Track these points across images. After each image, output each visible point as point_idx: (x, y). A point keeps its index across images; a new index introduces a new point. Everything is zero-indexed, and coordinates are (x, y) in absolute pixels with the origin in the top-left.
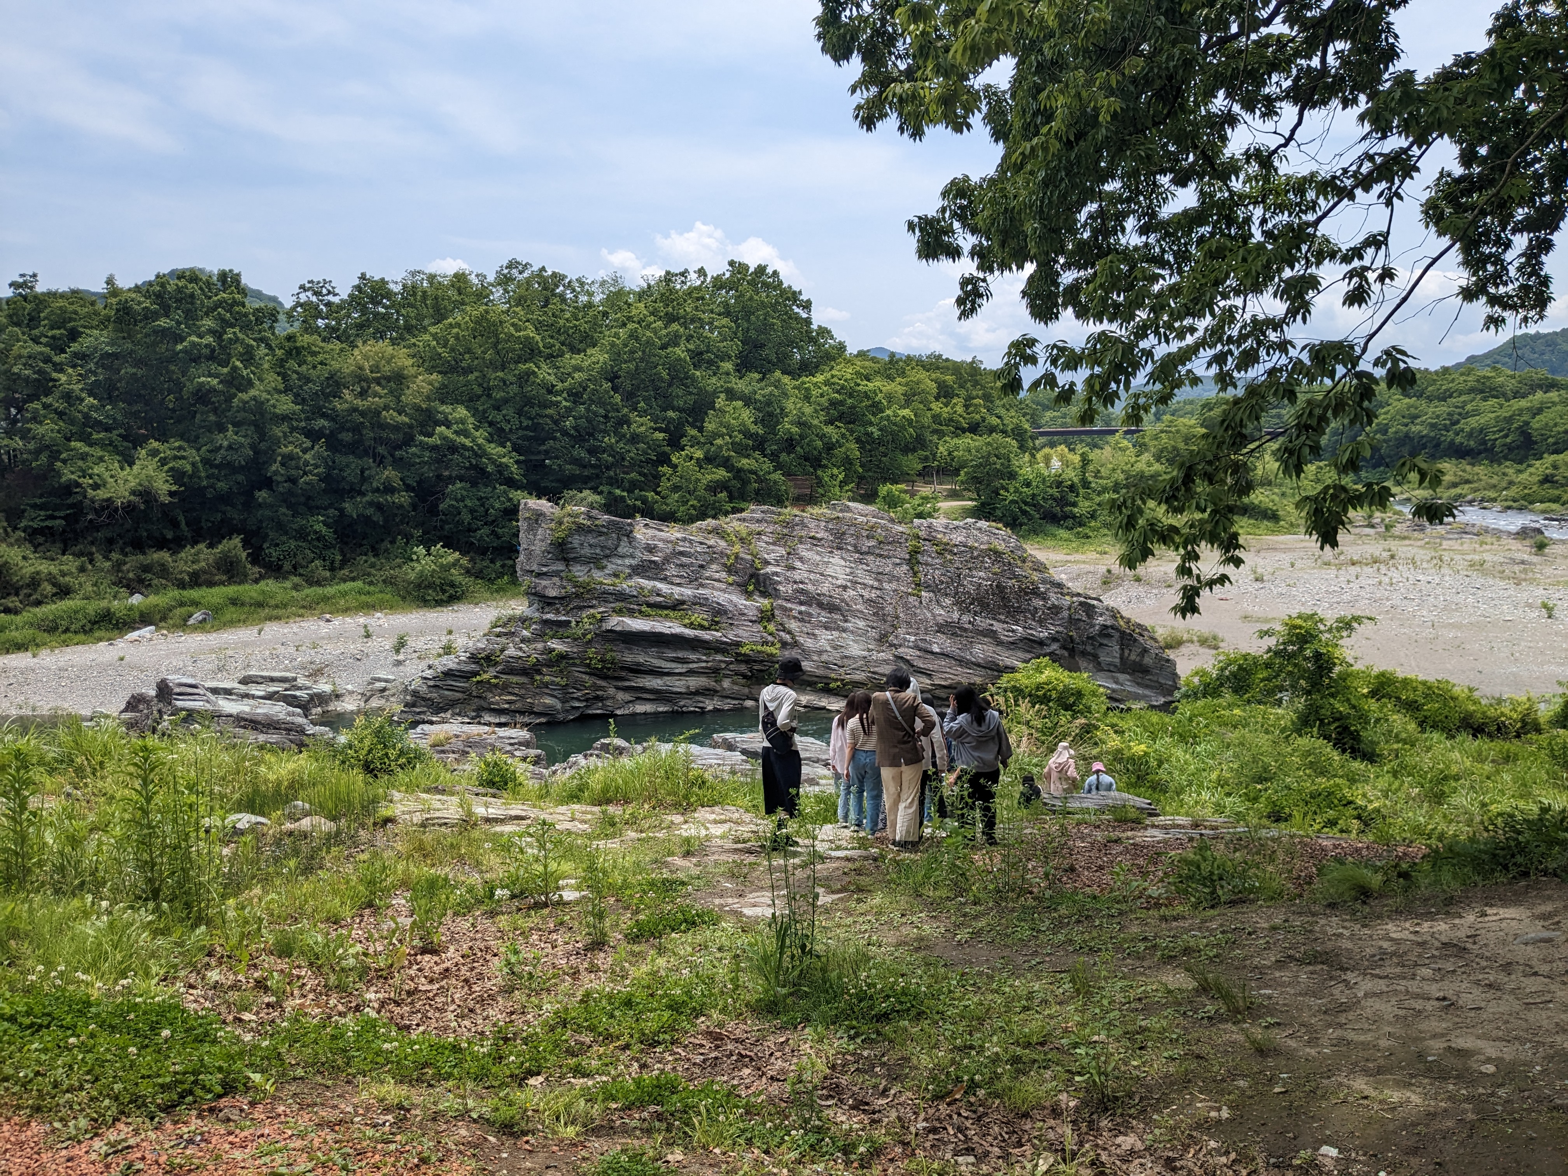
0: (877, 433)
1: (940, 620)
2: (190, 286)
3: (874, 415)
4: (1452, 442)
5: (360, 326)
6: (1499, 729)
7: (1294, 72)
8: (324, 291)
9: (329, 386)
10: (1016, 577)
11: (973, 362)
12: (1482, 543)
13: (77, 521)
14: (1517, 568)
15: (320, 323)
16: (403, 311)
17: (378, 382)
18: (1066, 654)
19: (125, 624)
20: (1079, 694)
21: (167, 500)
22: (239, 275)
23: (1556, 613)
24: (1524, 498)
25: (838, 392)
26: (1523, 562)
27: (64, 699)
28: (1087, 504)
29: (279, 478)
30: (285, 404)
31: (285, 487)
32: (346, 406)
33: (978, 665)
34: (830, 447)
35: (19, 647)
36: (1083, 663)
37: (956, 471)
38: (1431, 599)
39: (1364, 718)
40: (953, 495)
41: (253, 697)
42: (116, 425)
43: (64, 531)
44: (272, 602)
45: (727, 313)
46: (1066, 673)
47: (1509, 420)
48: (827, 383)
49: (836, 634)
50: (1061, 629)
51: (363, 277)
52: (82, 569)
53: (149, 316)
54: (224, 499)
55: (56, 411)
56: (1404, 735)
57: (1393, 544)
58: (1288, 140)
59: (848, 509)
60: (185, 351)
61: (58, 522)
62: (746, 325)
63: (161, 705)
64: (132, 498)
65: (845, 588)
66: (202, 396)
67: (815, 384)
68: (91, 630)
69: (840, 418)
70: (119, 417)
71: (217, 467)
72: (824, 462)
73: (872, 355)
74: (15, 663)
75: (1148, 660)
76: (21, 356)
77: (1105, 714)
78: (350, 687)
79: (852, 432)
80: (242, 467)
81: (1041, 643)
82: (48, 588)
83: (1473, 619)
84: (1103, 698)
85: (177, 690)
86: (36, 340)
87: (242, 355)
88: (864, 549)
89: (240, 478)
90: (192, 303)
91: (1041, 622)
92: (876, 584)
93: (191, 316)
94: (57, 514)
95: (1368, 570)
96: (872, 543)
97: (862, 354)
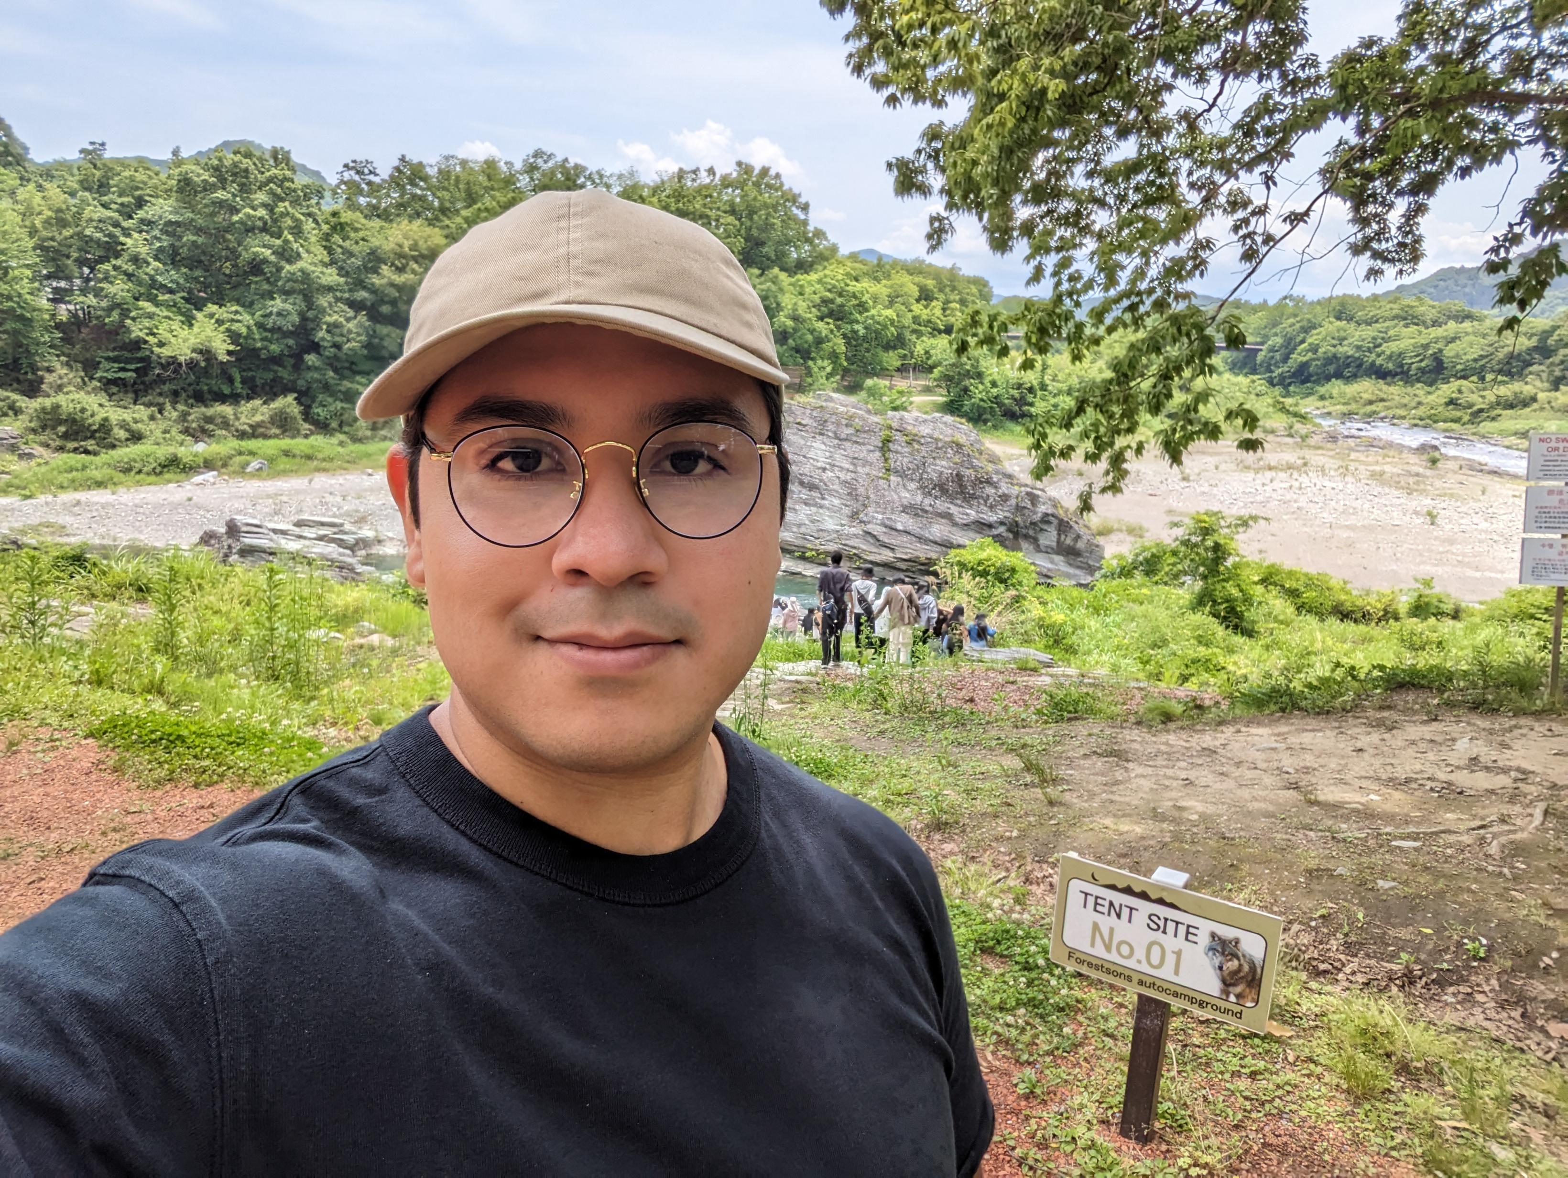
0: (862, 332)
1: (905, 502)
2: (245, 161)
3: (860, 313)
4: (1373, 364)
5: (400, 205)
6: (1364, 616)
7: (1223, 45)
8: (366, 171)
9: (370, 261)
10: (973, 467)
11: (953, 269)
12: (1385, 456)
13: (146, 375)
14: (1411, 480)
15: (362, 200)
16: (439, 194)
17: (415, 259)
18: (1011, 536)
19: (191, 468)
20: (1013, 570)
21: (225, 358)
22: (288, 152)
23: (1439, 521)
24: (1429, 417)
25: (829, 291)
26: (1417, 475)
27: (141, 532)
28: (1043, 404)
29: (326, 344)
30: (331, 276)
31: (330, 352)
32: (385, 281)
33: (935, 543)
34: (819, 341)
35: (100, 484)
36: (1024, 545)
37: (930, 369)
38: (1333, 503)
39: (1247, 600)
40: (927, 390)
41: (305, 538)
42: (181, 288)
43: (135, 383)
44: (320, 456)
45: (733, 212)
46: (1005, 552)
47: (1426, 347)
48: (820, 281)
49: (814, 509)
50: (1008, 514)
51: (403, 159)
52: (152, 418)
53: (207, 188)
54: (275, 360)
55: (126, 273)
56: (1281, 617)
57: (1308, 454)
58: (1212, 106)
59: (830, 399)
60: (241, 222)
61: (130, 374)
62: (749, 224)
63: (230, 541)
64: (194, 355)
65: (824, 469)
66: (256, 267)
67: (809, 283)
68: (161, 473)
69: (831, 314)
70: (181, 281)
71: (269, 330)
72: (813, 355)
73: (861, 257)
74: (96, 499)
75: (1080, 545)
76: (91, 220)
77: (1034, 588)
78: (390, 534)
79: (839, 328)
80: (292, 333)
81: (990, 526)
82: (122, 434)
83: (1366, 522)
84: (1034, 575)
85: (245, 529)
86: (105, 206)
87: (291, 228)
88: (843, 436)
89: (291, 342)
90: (247, 177)
91: (991, 507)
92: (851, 468)
93: (244, 189)
94: (129, 367)
95: (1282, 475)
96: (850, 431)
97: (853, 256)
